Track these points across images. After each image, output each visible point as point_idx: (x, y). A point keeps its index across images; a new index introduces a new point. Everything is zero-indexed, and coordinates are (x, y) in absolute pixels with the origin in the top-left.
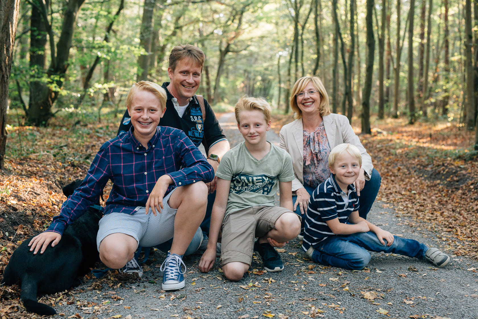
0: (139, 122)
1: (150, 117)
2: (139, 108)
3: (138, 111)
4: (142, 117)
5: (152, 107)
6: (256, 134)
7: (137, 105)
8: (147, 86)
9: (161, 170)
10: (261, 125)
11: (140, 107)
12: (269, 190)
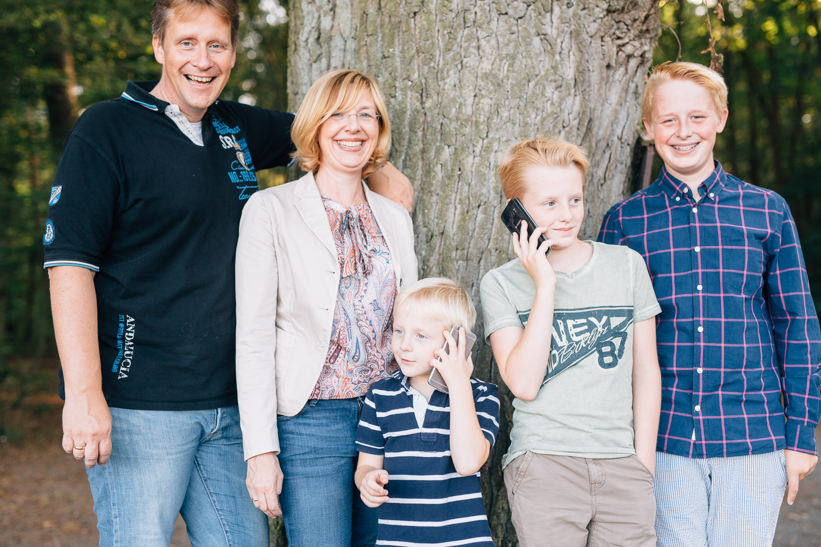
0: (673, 146)
1: (693, 133)
3: (668, 123)
5: (695, 111)
12: (616, 353)
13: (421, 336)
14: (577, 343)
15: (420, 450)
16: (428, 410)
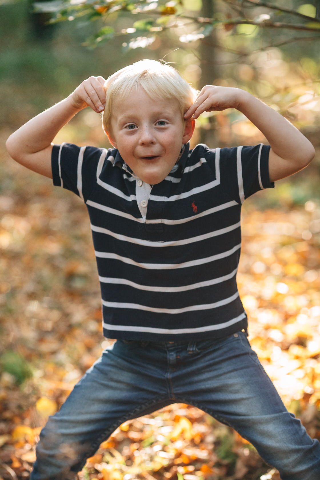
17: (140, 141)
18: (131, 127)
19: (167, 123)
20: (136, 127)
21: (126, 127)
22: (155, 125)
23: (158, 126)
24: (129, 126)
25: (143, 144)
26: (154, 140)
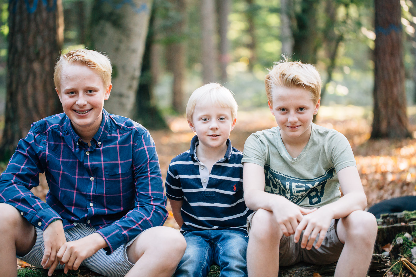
0: (75, 111)
1: (88, 102)
2: (72, 91)
3: (71, 95)
4: (77, 103)
5: (89, 87)
6: (298, 124)
7: (68, 86)
8: (79, 58)
9: (115, 179)
10: (306, 108)
11: (72, 89)
12: (319, 194)
13: (222, 119)
14: (296, 196)
15: (204, 202)
16: (210, 178)
17: (210, 127)
18: (205, 119)
19: (225, 119)
20: (208, 120)
21: (202, 120)
22: (219, 119)
23: (220, 120)
24: (204, 119)
25: (212, 129)
26: (218, 127)
